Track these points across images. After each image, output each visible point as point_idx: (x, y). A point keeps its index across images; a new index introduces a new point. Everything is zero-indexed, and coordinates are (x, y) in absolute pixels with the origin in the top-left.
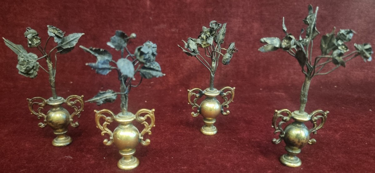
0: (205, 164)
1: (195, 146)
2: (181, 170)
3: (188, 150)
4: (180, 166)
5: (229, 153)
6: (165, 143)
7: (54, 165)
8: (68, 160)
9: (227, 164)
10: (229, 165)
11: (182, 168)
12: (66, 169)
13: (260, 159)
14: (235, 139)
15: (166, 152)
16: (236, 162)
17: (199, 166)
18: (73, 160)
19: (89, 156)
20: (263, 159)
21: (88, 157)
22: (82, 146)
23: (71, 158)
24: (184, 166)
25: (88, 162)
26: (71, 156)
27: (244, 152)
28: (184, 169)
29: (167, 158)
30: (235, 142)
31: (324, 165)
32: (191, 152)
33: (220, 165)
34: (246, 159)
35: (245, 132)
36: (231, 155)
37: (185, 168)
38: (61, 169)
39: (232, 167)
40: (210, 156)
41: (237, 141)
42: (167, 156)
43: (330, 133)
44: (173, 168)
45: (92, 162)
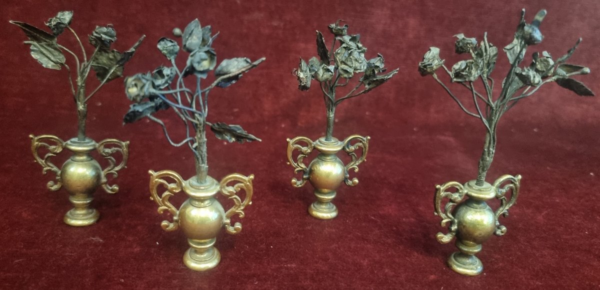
0: (326, 259)
1: (309, 228)
2: (287, 268)
3: (298, 235)
4: (285, 262)
5: (366, 242)
6: (260, 220)
7: (71, 253)
8: (96, 245)
9: (362, 261)
10: (365, 263)
11: (289, 265)
12: (92, 260)
14: (374, 216)
15: (261, 235)
16: (377, 258)
17: (317, 263)
18: (104, 245)
19: (131, 238)
21: (129, 241)
22: (119, 220)
23: (101, 241)
24: (292, 263)
25: (129, 250)
26: (101, 237)
27: (389, 241)
28: (292, 269)
29: (263, 246)
30: (375, 222)
31: (521, 268)
32: (302, 237)
33: (351, 263)
34: (394, 253)
35: (390, 205)
36: (369, 246)
37: (294, 265)
38: (84, 260)
39: (370, 268)
40: (334, 246)
41: (378, 220)
42: (263, 243)
43: (529, 211)
44: (274, 266)
45: (137, 250)
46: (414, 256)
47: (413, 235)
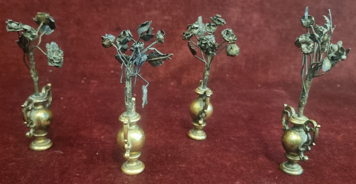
0: (203, 162)
1: (192, 144)
2: (180, 167)
3: (185, 148)
4: (178, 163)
5: (228, 152)
6: (161, 140)
7: (44, 159)
8: (58, 155)
9: (226, 163)
10: (228, 164)
11: (181, 165)
12: (58, 164)
13: (260, 159)
14: (233, 137)
15: (162, 149)
16: (236, 161)
17: (198, 164)
18: (63, 155)
19: (80, 151)
20: (264, 159)
21: (79, 153)
23: (62, 153)
24: (182, 164)
25: (80, 158)
26: (61, 150)
27: (243, 152)
28: (183, 167)
29: (164, 155)
30: (234, 141)
31: (326, 166)
32: (188, 149)
33: (219, 164)
34: (247, 158)
35: (243, 131)
36: (230, 154)
37: (184, 165)
38: (52, 163)
39: (231, 166)
40: (209, 154)
41: (236, 140)
42: (164, 153)
43: (333, 134)
44: (171, 166)
45: (85, 157)
46: (259, 160)
47: (258, 148)
